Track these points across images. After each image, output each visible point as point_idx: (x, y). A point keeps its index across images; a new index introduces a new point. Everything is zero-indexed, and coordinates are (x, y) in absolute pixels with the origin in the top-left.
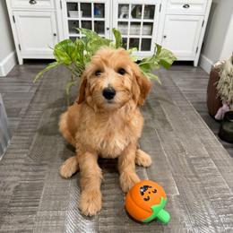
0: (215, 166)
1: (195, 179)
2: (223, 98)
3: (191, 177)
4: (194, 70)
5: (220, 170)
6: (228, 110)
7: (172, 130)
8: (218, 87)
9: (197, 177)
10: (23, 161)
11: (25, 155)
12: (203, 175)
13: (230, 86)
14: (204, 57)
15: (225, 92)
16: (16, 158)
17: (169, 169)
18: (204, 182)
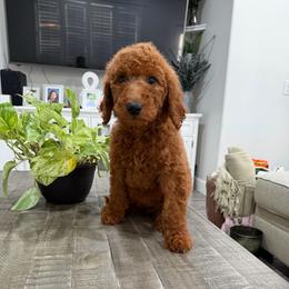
0: (218, 254)
1: (190, 269)
2: (223, 210)
3: (183, 267)
5: (225, 257)
6: (232, 225)
8: (216, 197)
9: (191, 266)
12: (202, 263)
13: (229, 195)
15: (224, 202)
18: (203, 272)
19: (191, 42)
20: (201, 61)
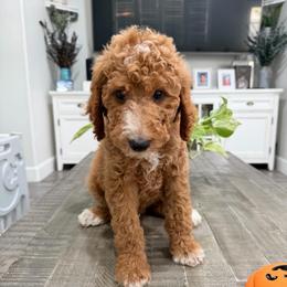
4: (271, 174)
7: (253, 206)
10: (34, 234)
11: (39, 229)
14: (280, 158)
16: (26, 231)
17: (257, 248)
19: (269, 15)
20: (281, 34)
